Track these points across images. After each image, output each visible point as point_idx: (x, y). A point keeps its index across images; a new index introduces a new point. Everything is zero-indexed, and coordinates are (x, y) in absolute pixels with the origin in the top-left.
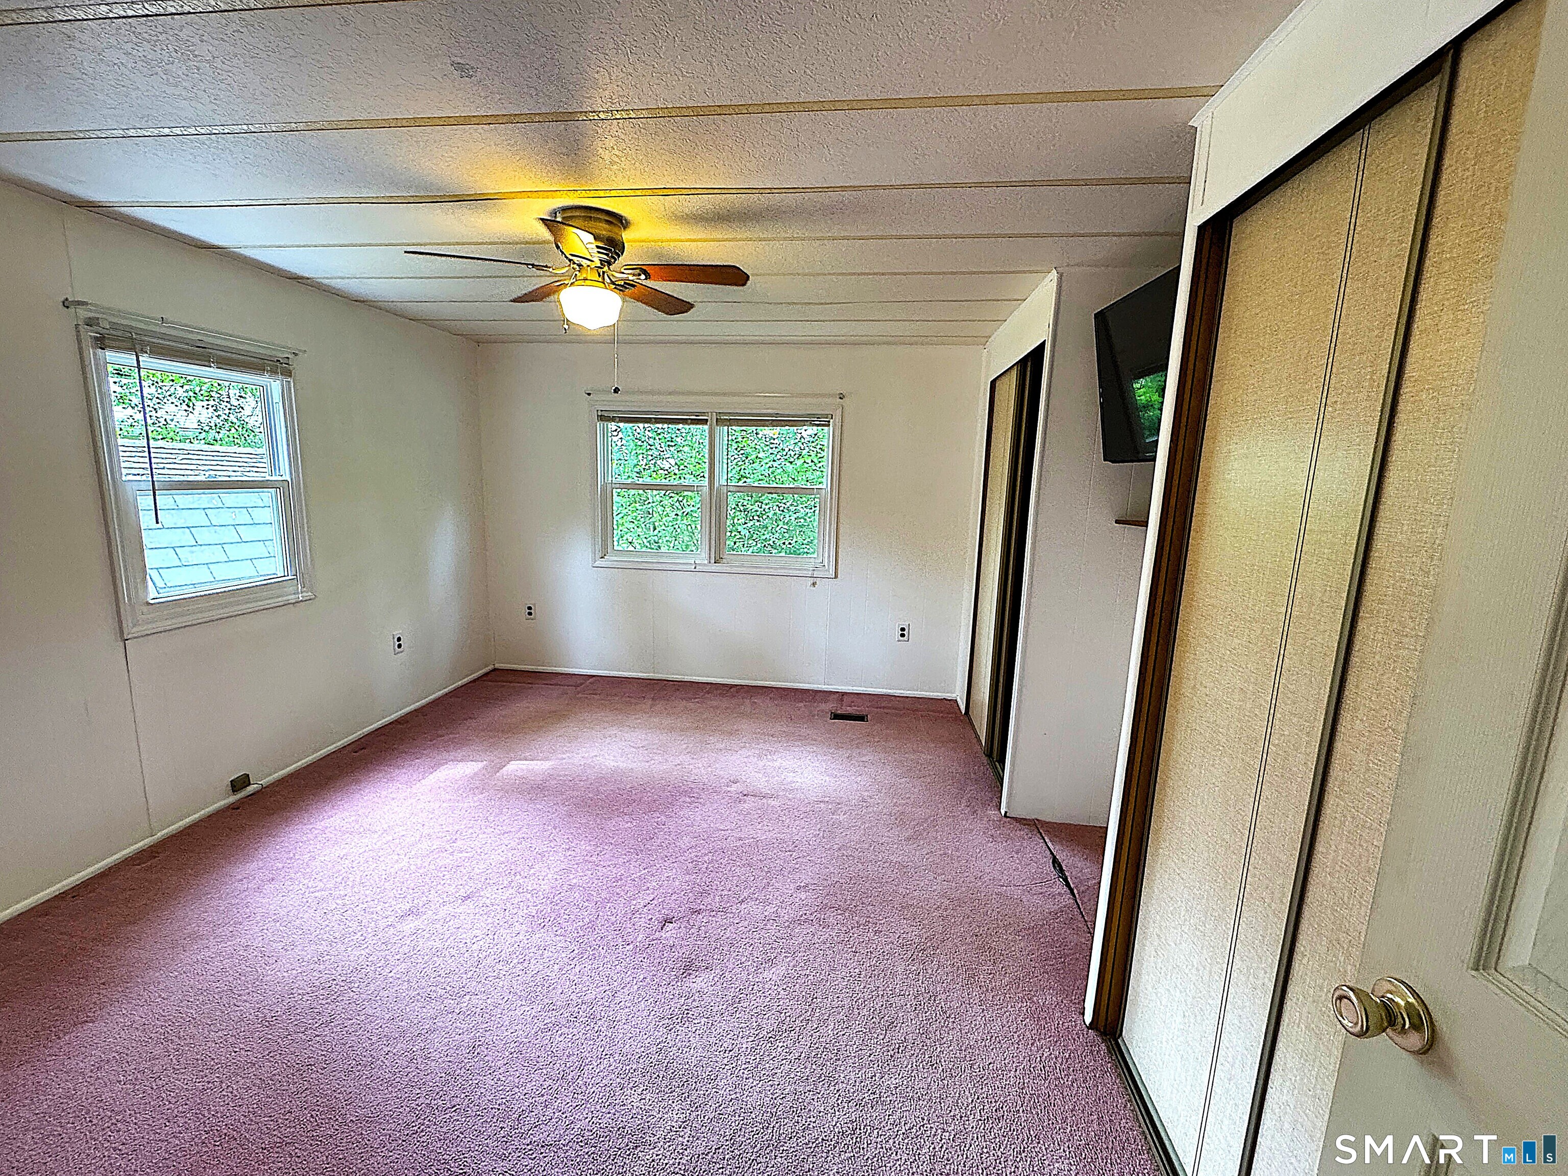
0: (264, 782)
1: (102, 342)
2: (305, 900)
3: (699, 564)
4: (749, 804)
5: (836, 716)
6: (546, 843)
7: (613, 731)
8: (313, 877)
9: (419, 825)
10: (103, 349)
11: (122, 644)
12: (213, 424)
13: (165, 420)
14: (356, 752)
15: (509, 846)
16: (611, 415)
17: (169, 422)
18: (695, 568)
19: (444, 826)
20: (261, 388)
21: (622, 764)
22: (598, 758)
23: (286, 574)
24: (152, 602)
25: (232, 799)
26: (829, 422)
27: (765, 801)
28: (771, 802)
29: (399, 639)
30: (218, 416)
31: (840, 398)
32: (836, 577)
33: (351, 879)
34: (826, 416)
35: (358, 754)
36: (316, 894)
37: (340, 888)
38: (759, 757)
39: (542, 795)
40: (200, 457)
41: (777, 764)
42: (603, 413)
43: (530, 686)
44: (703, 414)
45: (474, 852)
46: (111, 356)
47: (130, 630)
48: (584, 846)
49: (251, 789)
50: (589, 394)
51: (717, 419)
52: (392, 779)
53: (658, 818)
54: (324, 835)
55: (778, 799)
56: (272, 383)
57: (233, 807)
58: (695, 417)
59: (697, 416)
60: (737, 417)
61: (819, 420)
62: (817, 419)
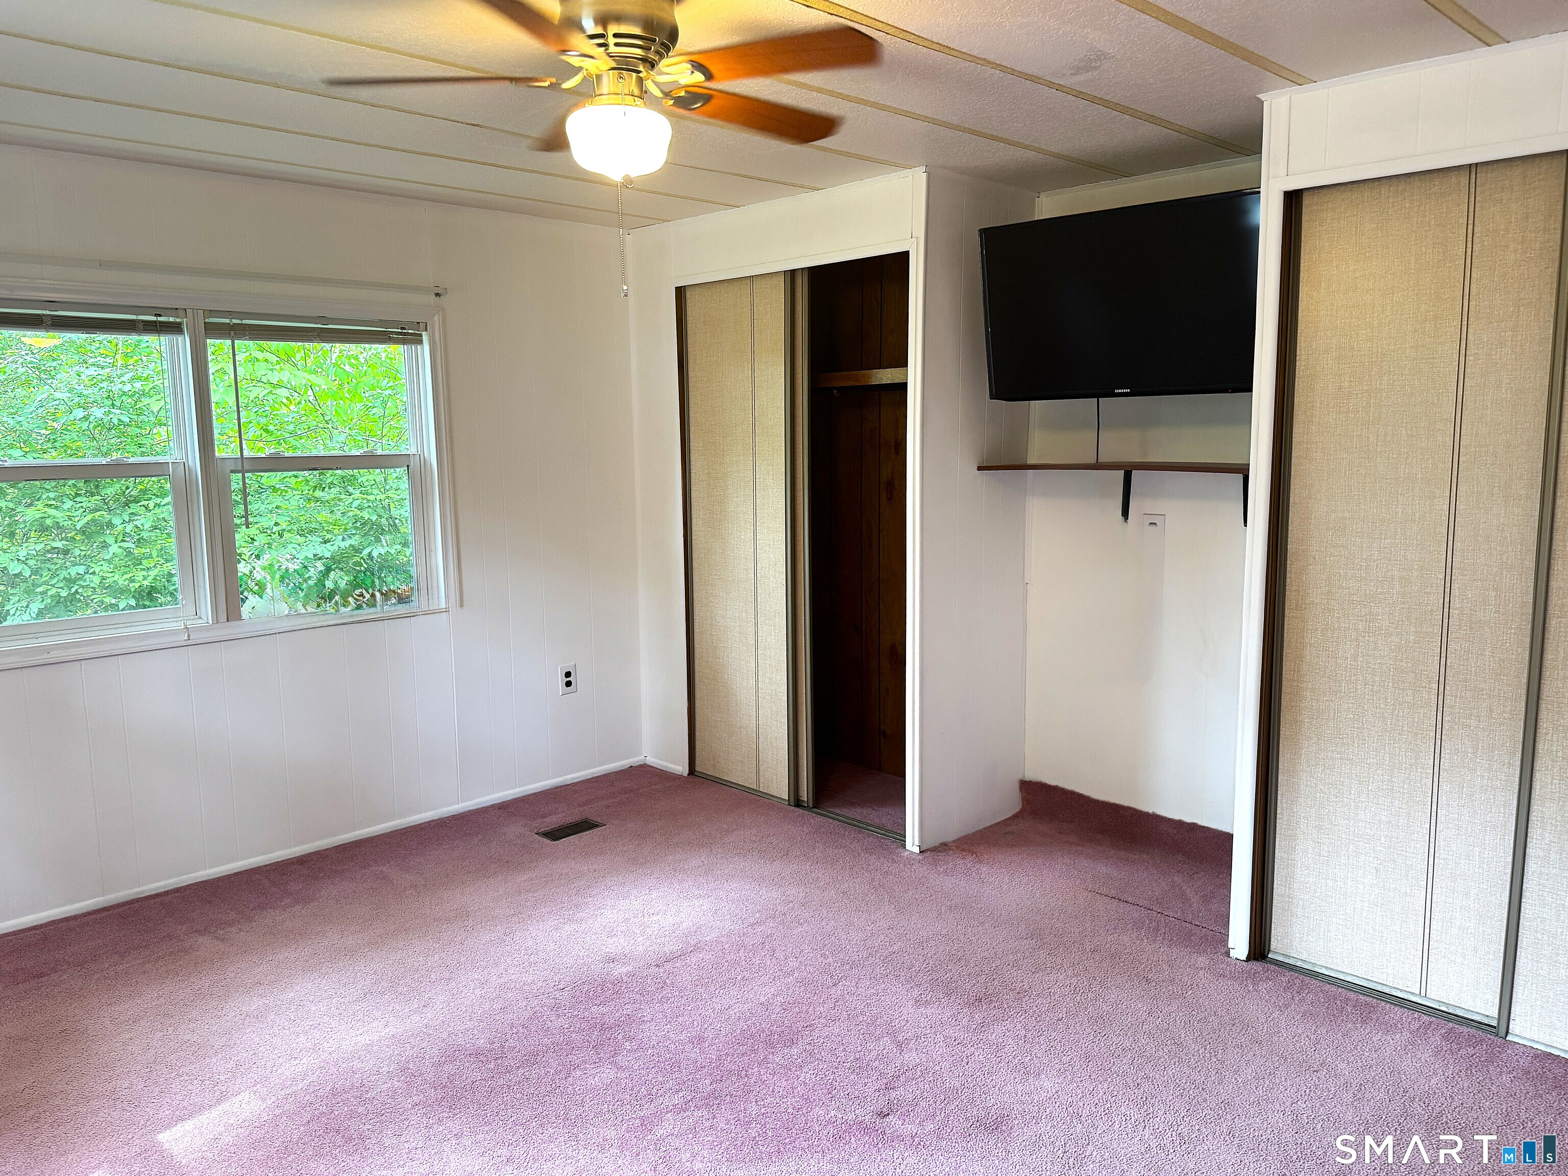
3: (197, 629)
18: (188, 638)
26: (420, 335)
31: (436, 295)
44: (167, 311)
51: (204, 324)
58: (153, 318)
59: (156, 315)
60: (244, 322)
61: (404, 331)
62: (401, 331)
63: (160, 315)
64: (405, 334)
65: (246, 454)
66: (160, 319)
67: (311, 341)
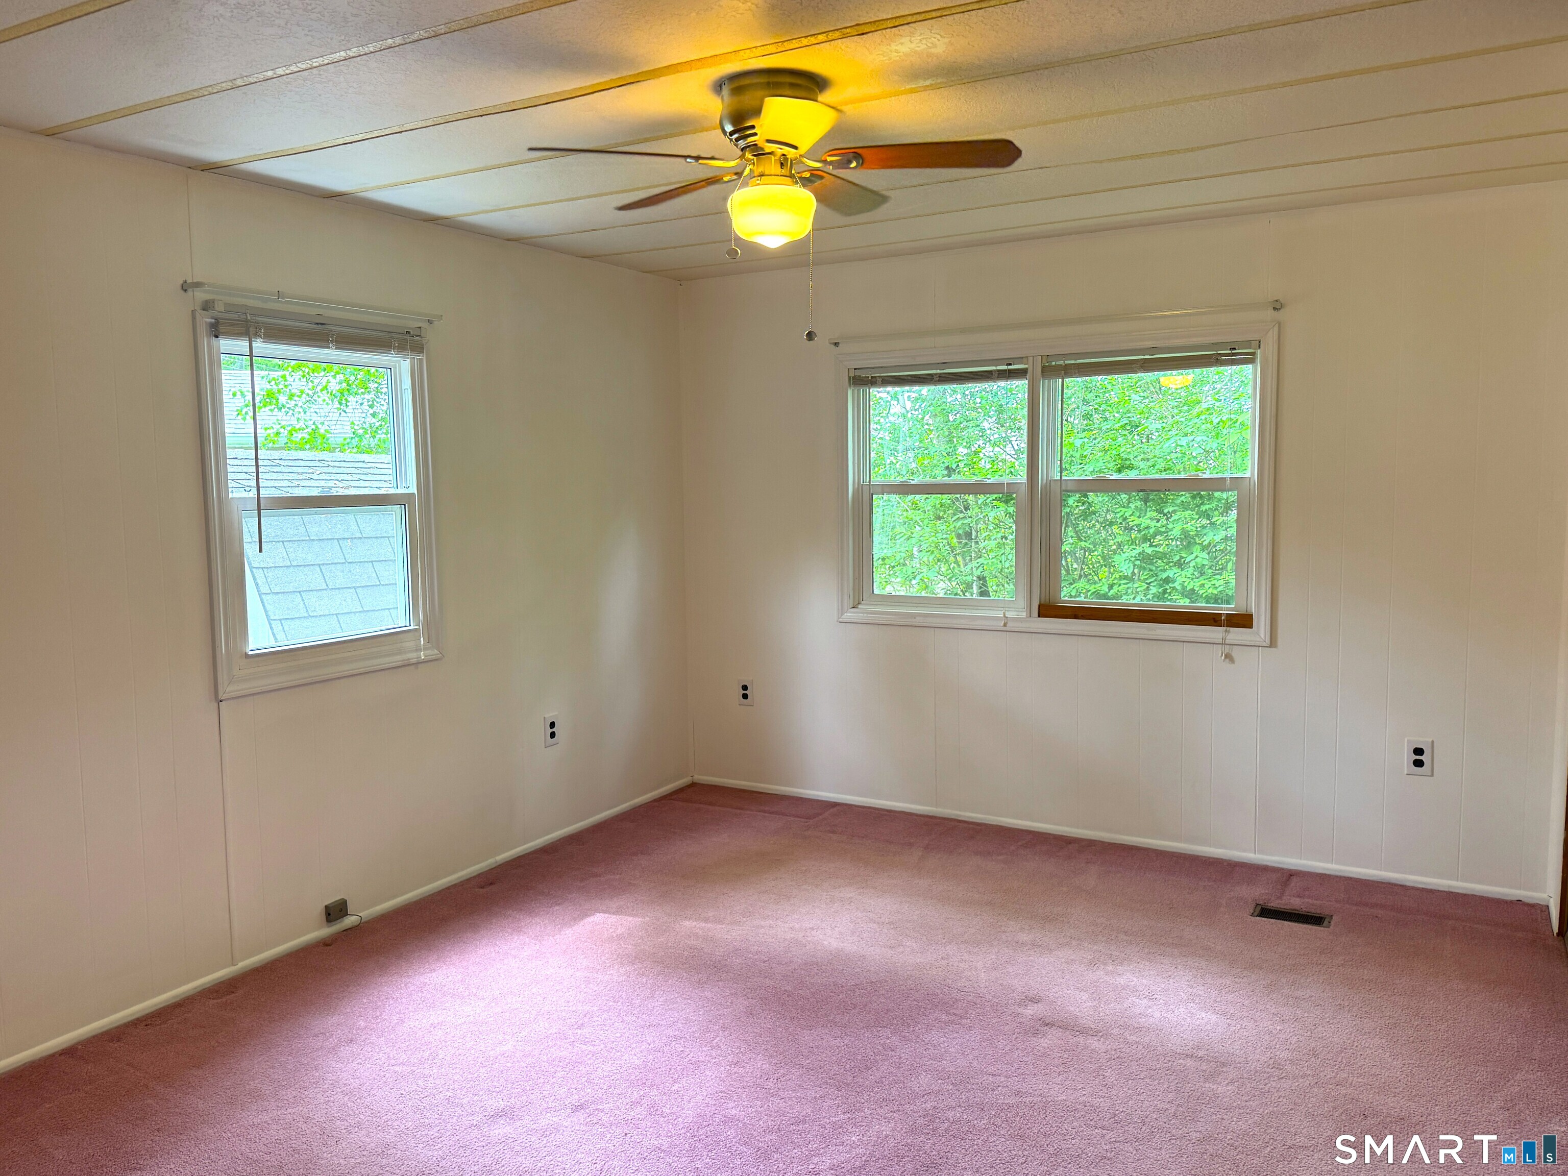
0: (368, 913)
1: (216, 331)
2: (383, 1074)
3: (1013, 619)
4: (1049, 1040)
5: (1266, 912)
6: (704, 1049)
7: (849, 893)
8: (397, 1046)
9: (539, 997)
10: (217, 337)
11: (216, 705)
12: (367, 426)
13: (314, 423)
14: (482, 887)
15: (652, 1045)
16: (870, 374)
17: (320, 426)
18: (1005, 625)
19: (571, 1004)
20: (389, 370)
21: (850, 946)
22: (814, 933)
23: (408, 624)
24: (250, 653)
25: (325, 931)
26: (1254, 354)
27: (1081, 1039)
28: (1094, 1043)
29: (552, 725)
30: (374, 415)
31: (1275, 309)
32: (1273, 643)
33: (441, 1057)
34: (1248, 343)
35: (485, 890)
36: (397, 1068)
37: (426, 1065)
38: (1092, 964)
39: (716, 979)
40: (341, 470)
41: (1122, 981)
42: (858, 373)
43: (738, 811)
44: (1020, 360)
45: (603, 1046)
46: (225, 344)
47: (227, 689)
48: (761, 1063)
49: (349, 921)
50: (836, 344)
51: (1043, 367)
52: (519, 930)
53: (888, 1038)
54: (420, 994)
55: (1106, 1039)
56: (402, 362)
57: (326, 943)
58: (1005, 367)
59: (1008, 365)
60: (1078, 361)
61: (1233, 352)
62: (1230, 352)
63: (1010, 364)
64: (1234, 354)
65: (1064, 478)
66: (1010, 367)
67: (1135, 372)
